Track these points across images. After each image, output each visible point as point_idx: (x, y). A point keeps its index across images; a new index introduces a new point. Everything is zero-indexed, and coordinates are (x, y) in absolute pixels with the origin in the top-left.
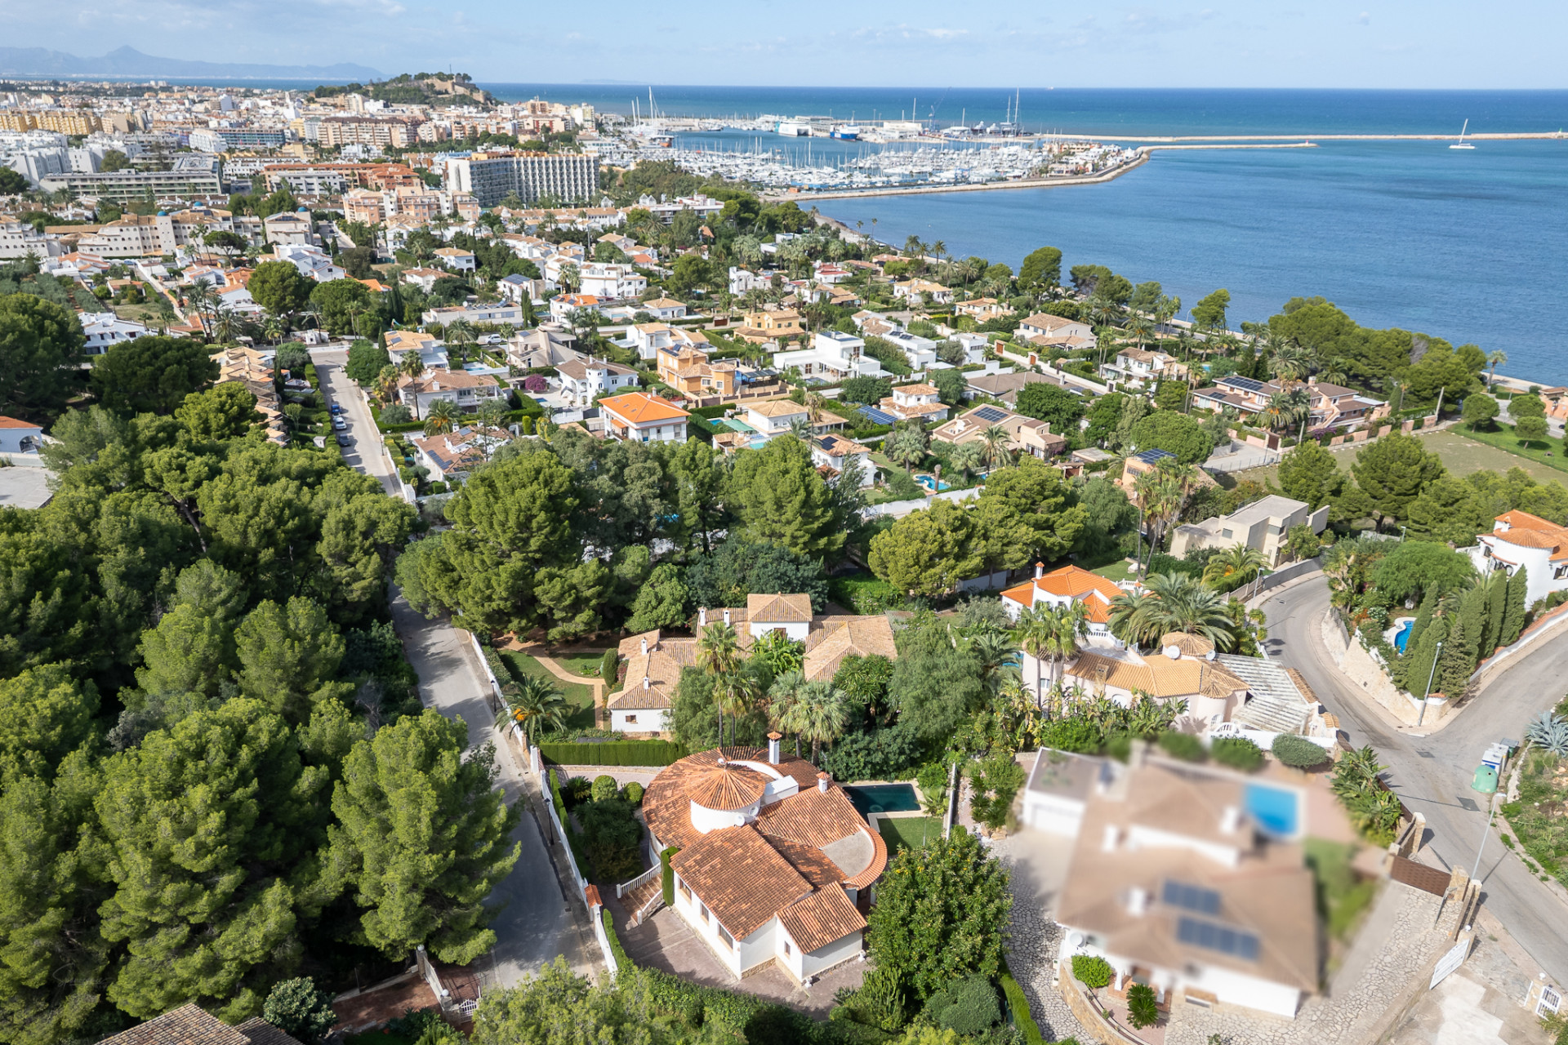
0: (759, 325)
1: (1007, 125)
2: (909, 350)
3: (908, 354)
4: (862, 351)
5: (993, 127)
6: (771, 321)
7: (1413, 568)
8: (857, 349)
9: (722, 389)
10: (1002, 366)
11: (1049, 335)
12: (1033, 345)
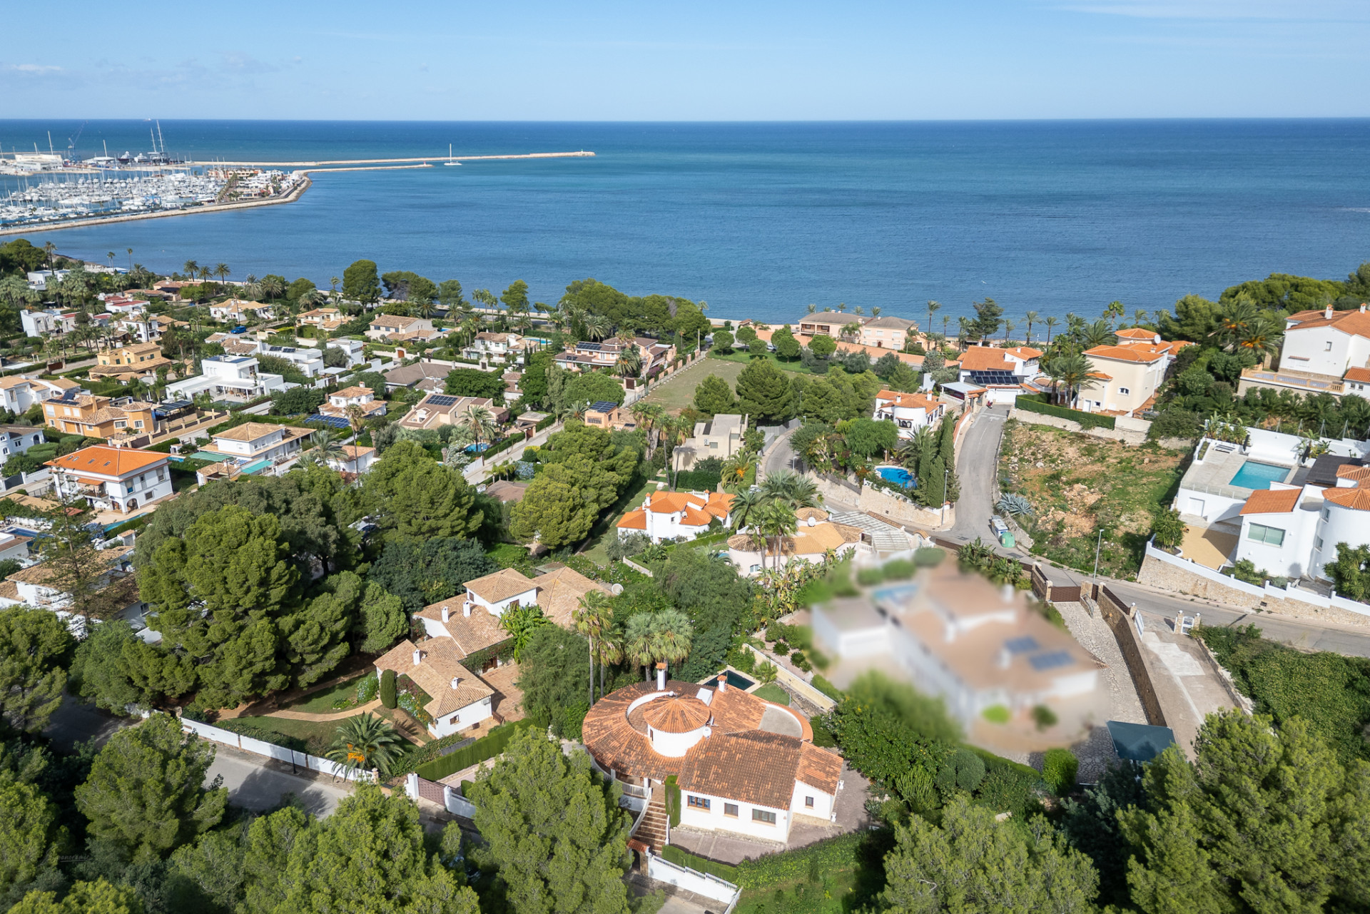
0: (118, 362)
1: (155, 154)
2: (297, 361)
3: (299, 365)
4: (257, 369)
5: (141, 156)
6: (132, 356)
7: (874, 435)
8: (252, 368)
9: (142, 427)
10: (383, 363)
11: (402, 331)
12: (396, 341)
